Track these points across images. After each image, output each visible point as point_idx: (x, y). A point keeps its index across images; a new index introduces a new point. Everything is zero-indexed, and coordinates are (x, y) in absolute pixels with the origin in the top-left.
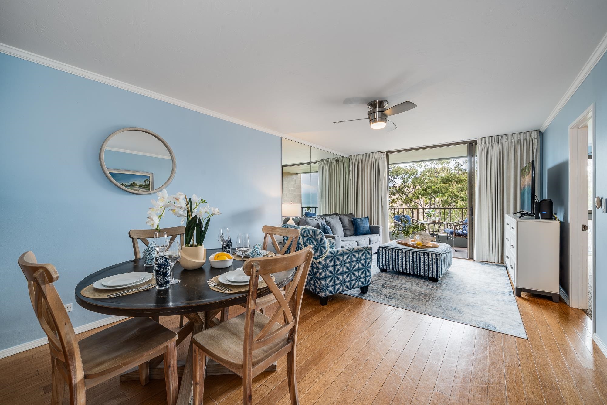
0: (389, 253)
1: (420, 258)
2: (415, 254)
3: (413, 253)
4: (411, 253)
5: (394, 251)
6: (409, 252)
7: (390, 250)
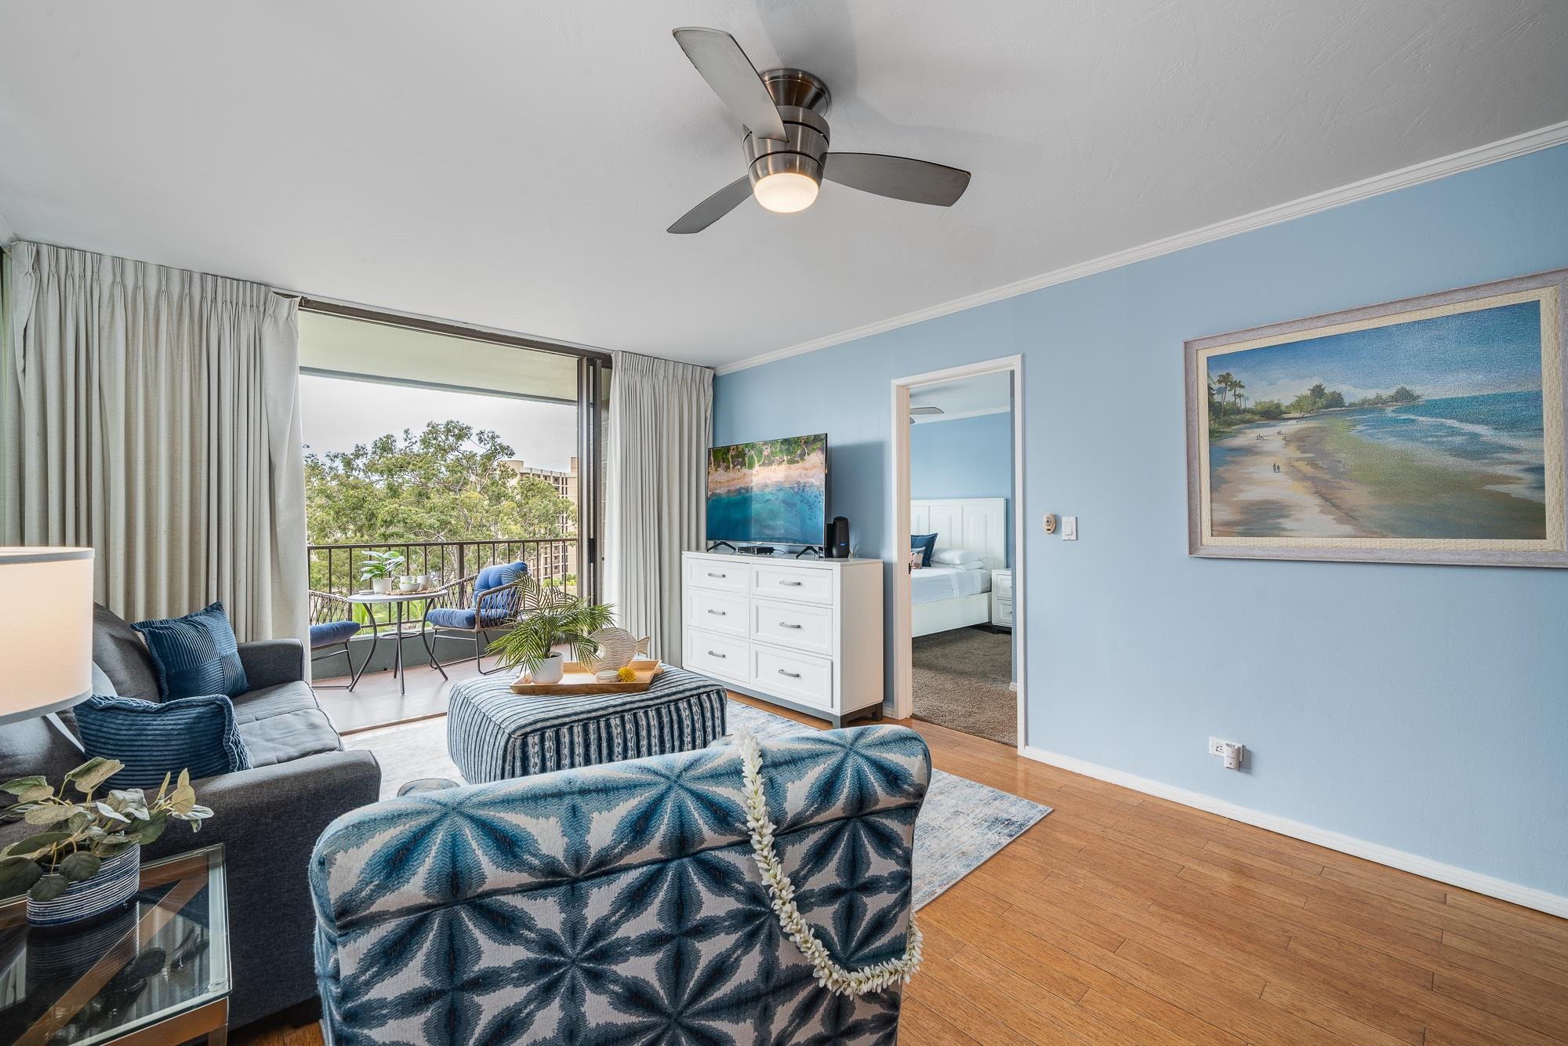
0: (572, 743)
1: (682, 721)
2: (664, 711)
3: (658, 711)
4: (652, 713)
5: (592, 727)
6: (646, 713)
7: (575, 730)
